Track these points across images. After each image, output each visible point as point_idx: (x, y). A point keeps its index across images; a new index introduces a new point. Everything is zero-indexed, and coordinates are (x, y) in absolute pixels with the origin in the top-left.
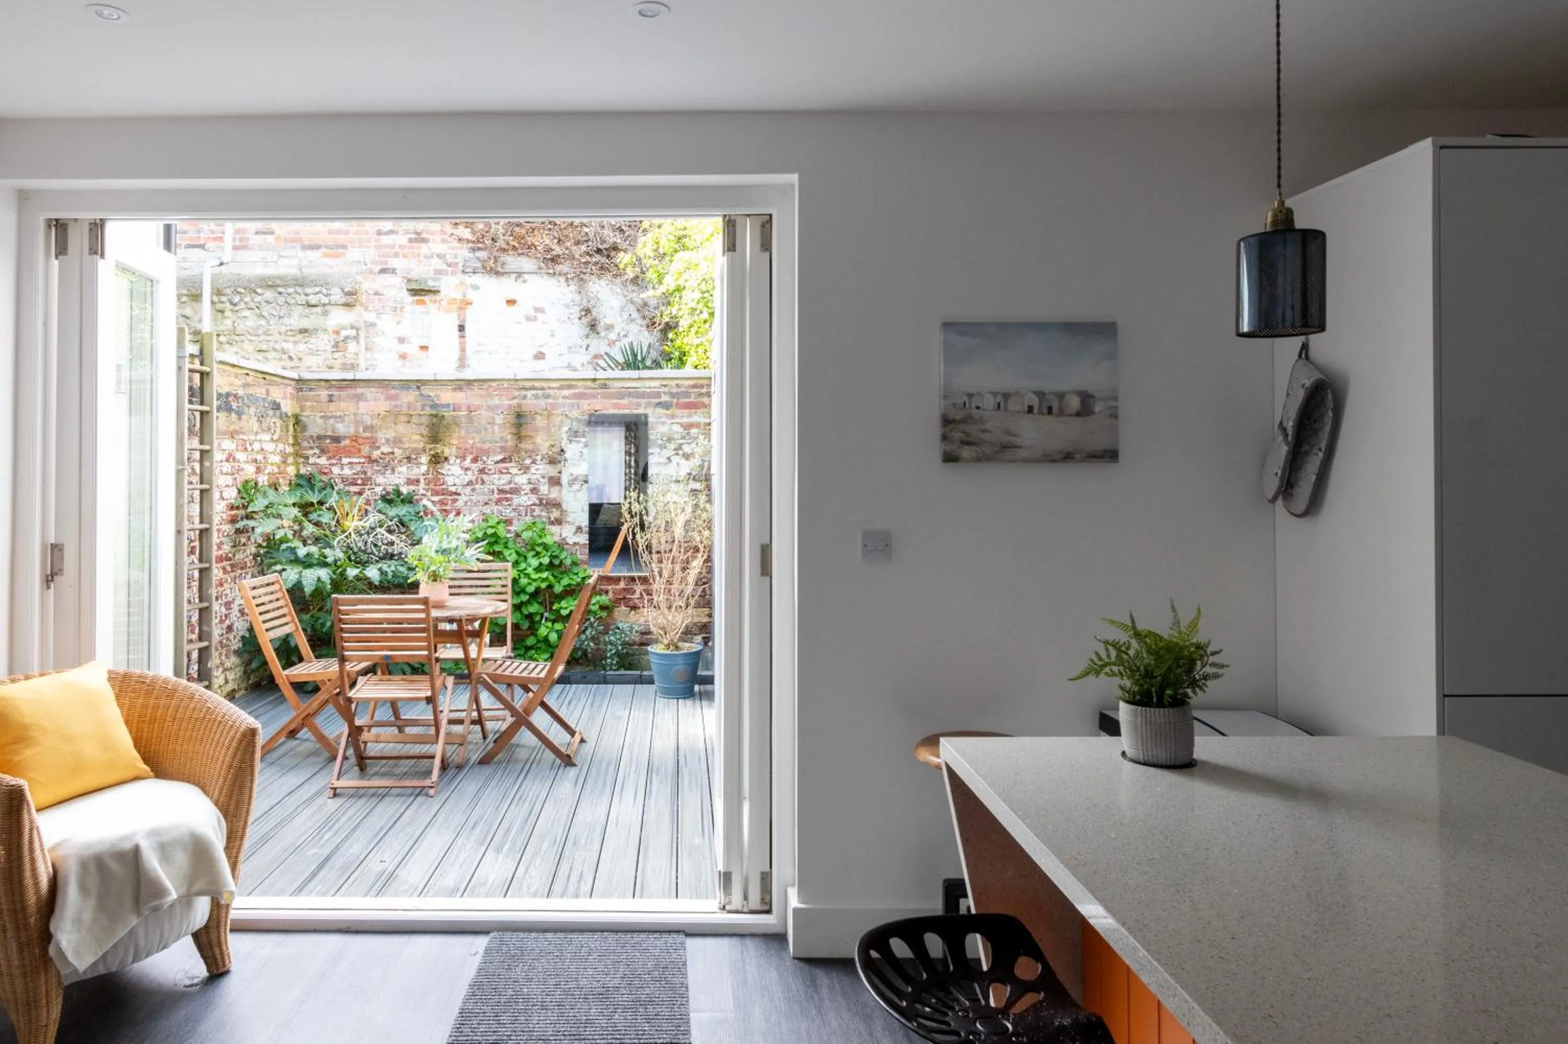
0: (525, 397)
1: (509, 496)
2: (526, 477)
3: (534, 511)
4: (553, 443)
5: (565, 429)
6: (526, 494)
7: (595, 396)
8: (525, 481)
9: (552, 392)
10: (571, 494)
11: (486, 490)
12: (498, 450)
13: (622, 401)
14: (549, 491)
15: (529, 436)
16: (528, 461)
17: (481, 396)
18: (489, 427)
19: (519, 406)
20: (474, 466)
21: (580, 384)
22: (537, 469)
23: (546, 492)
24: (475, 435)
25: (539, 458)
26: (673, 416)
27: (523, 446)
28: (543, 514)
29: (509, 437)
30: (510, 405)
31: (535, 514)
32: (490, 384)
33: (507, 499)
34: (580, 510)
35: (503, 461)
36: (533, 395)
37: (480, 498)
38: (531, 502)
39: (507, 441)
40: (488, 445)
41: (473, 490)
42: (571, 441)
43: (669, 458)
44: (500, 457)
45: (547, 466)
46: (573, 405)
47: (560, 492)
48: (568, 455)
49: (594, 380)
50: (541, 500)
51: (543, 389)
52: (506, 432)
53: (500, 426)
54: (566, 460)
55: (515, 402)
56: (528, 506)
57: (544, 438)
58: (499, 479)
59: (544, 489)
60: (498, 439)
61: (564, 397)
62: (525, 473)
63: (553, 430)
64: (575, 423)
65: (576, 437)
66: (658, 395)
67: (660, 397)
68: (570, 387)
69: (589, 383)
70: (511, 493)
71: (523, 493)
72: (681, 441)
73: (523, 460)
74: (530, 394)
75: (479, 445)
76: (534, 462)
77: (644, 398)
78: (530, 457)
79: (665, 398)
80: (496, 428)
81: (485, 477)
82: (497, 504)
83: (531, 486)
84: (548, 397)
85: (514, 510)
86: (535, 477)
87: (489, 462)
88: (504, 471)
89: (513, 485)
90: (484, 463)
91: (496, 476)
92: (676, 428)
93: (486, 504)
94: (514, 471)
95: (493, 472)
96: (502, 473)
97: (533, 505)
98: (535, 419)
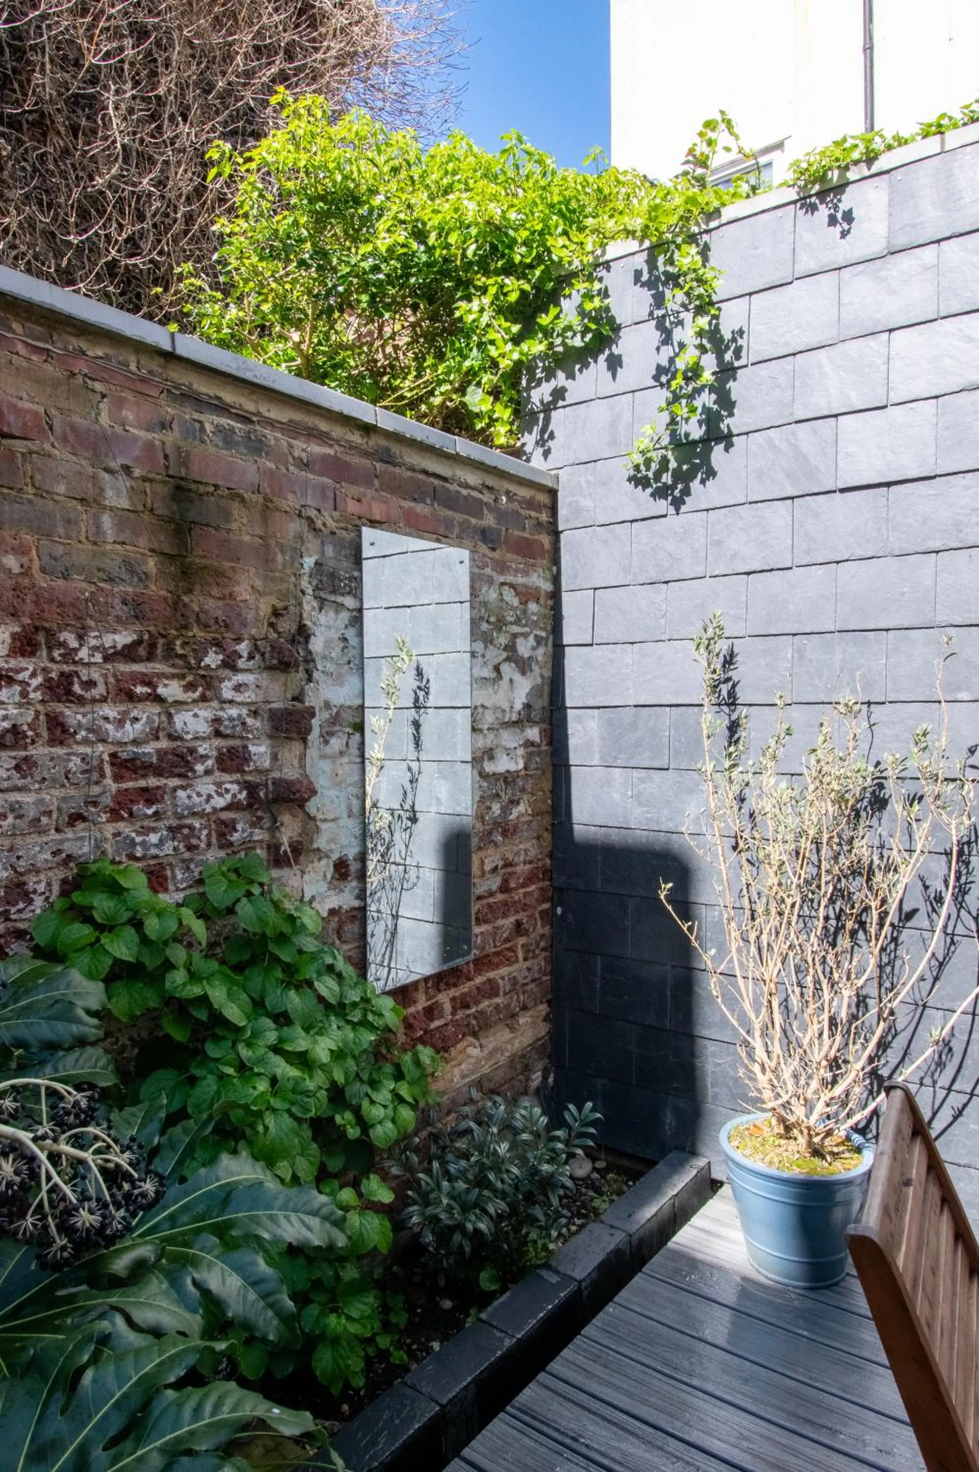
0: (196, 431)
1: (152, 782)
2: (205, 713)
3: (231, 826)
4: (280, 605)
5: (309, 562)
6: (208, 772)
7: (366, 479)
8: (204, 728)
9: (271, 436)
10: (326, 766)
11: (75, 764)
12: (120, 610)
13: (419, 508)
14: (275, 757)
15: (219, 573)
16: (212, 659)
17: (40, 382)
18: (84, 517)
19: (184, 460)
20: (28, 664)
21: (337, 431)
22: (238, 688)
23: (267, 764)
24: (28, 538)
25: (243, 648)
26: (502, 567)
27: (195, 602)
28: (259, 835)
29: (151, 565)
30: (149, 446)
31: (236, 837)
32: (75, 343)
33: (149, 796)
34: (343, 811)
35: (128, 653)
36: (219, 429)
37: (52, 797)
38: (228, 797)
39: (143, 579)
40: (79, 586)
41: (24, 766)
42: (322, 603)
43: (497, 669)
44: (123, 639)
45: (264, 678)
46: (323, 489)
47: (302, 757)
48: (317, 645)
49: (368, 429)
50: (251, 788)
51: (245, 419)
52: (143, 543)
53: (123, 518)
54: (309, 659)
55: (171, 438)
56: (215, 810)
57: (258, 583)
58: (120, 723)
59: (260, 750)
60: (113, 566)
61: (305, 465)
62: (204, 699)
63: (280, 558)
64: (330, 551)
65: (334, 592)
66: (475, 508)
67: (479, 515)
68: (313, 434)
69: (356, 438)
70: (158, 772)
71: (200, 768)
72: (515, 629)
73: (200, 654)
74: (211, 421)
75: (42, 582)
76: (230, 664)
77: (456, 510)
78: (218, 644)
79: (489, 520)
80: (107, 521)
81: (73, 716)
82: (115, 815)
83: (218, 742)
84: (258, 447)
85: (173, 831)
86: (234, 712)
87: (83, 654)
88: (140, 690)
89: (164, 744)
90: (69, 655)
91: (110, 711)
92: (509, 596)
93: (76, 818)
94: (172, 690)
95: (99, 691)
96: (131, 697)
97: (228, 808)
98: (227, 516)
